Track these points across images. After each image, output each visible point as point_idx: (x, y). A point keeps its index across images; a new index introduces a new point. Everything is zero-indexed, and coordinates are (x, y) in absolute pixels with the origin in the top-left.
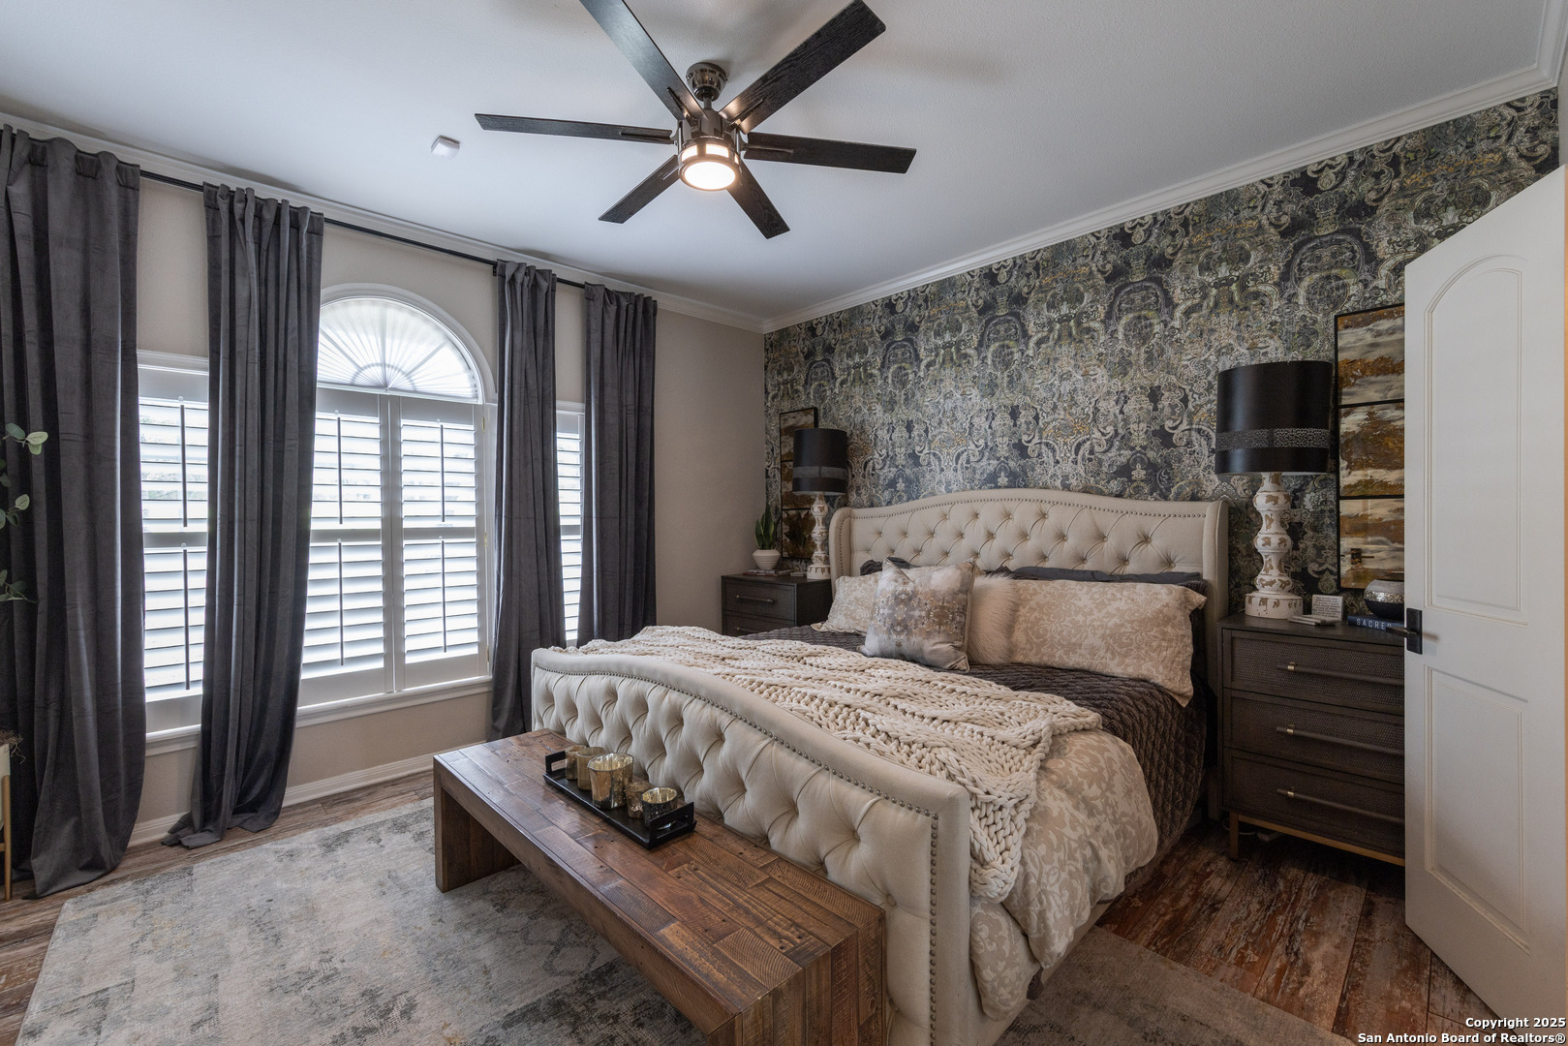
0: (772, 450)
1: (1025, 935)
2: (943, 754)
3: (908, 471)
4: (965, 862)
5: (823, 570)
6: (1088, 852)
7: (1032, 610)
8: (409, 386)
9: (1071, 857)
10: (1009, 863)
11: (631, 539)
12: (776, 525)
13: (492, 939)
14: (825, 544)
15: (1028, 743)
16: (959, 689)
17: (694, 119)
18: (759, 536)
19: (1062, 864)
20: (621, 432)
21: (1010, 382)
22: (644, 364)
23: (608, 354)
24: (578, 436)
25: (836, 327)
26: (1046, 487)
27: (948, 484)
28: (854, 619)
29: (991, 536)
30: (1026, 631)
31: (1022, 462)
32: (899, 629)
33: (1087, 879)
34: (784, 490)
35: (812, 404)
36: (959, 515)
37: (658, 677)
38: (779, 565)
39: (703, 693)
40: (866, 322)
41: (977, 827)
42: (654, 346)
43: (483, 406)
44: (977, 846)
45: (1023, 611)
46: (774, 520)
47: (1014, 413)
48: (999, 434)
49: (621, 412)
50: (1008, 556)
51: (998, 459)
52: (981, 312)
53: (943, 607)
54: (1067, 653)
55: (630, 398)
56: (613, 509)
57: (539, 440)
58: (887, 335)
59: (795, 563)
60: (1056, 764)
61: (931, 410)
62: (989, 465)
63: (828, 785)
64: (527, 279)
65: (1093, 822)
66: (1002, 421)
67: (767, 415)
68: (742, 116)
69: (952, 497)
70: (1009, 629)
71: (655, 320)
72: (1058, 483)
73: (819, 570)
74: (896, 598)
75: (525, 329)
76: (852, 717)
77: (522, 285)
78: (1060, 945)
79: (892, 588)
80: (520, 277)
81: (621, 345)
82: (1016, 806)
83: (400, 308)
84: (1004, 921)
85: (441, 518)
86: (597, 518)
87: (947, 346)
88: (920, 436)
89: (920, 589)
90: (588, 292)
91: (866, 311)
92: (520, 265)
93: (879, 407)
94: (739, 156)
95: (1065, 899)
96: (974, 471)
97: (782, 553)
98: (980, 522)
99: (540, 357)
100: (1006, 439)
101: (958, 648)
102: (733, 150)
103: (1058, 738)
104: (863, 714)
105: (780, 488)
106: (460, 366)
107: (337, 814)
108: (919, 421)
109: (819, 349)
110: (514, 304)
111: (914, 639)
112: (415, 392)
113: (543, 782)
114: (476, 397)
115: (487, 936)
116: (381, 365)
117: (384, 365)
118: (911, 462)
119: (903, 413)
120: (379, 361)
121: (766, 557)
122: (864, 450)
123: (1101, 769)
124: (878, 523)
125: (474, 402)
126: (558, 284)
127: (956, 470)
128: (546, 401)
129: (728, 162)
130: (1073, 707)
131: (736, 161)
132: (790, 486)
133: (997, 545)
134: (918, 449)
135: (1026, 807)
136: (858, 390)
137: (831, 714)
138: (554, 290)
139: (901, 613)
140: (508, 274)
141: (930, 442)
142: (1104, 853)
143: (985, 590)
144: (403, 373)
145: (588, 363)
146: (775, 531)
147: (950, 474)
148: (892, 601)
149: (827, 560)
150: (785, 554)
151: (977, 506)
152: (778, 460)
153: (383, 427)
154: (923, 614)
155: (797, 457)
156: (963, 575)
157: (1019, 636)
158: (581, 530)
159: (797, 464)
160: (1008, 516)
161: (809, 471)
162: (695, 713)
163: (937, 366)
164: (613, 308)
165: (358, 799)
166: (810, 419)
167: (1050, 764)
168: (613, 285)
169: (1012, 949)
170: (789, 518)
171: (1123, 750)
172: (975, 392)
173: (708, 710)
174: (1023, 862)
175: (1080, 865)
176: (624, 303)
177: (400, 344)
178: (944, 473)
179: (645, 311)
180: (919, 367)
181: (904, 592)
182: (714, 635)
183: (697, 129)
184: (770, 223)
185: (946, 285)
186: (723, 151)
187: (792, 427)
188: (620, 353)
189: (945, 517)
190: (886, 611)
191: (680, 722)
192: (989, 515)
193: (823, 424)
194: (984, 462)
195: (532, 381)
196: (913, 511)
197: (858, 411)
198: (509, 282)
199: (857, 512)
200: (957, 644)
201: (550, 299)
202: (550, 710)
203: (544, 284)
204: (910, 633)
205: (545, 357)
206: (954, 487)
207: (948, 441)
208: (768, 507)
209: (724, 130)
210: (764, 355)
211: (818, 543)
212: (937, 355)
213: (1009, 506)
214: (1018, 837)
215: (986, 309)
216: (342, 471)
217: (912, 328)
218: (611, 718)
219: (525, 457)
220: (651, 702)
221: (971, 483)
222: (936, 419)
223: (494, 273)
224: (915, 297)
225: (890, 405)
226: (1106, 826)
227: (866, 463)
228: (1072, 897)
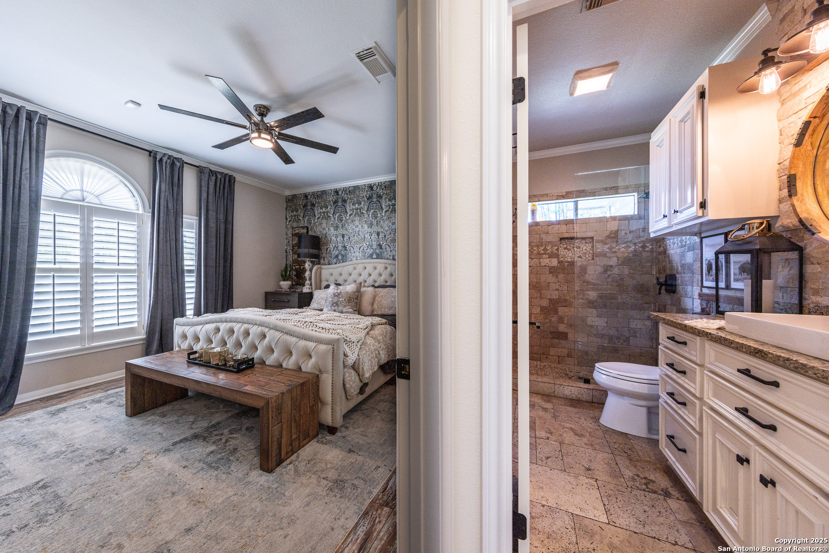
0: (289, 242)
1: (359, 375)
2: (338, 331)
3: (343, 252)
4: (342, 356)
5: (309, 288)
6: (377, 352)
7: (379, 297)
8: (97, 202)
9: (372, 353)
10: (354, 355)
11: (221, 276)
12: (290, 271)
13: (160, 425)
14: (310, 279)
15: (365, 327)
16: (349, 317)
17: (256, 124)
18: (282, 276)
19: (369, 355)
20: (217, 231)
21: (377, 224)
22: (229, 203)
23: (210, 197)
24: (194, 231)
25: (316, 197)
26: (387, 259)
27: (357, 257)
28: (320, 304)
29: (370, 275)
30: (377, 304)
31: (380, 250)
32: (335, 305)
33: (376, 359)
34: (294, 258)
35: (306, 225)
36: (360, 268)
37: (239, 320)
38: (291, 287)
39: (258, 323)
40: (328, 197)
41: (346, 348)
42: (234, 196)
43: (142, 214)
44: (346, 352)
45: (377, 298)
46: (289, 269)
47: (378, 234)
48: (373, 241)
49: (217, 222)
50: (375, 282)
51: (373, 249)
52: (368, 199)
53: (350, 297)
54: (389, 310)
55: (221, 217)
56: (212, 263)
57: (174, 231)
58: (335, 202)
59: (298, 286)
60: (371, 332)
61: (351, 231)
62: (370, 251)
63: (302, 343)
64: (169, 161)
65: (380, 345)
66: (374, 236)
67: (287, 228)
68: (277, 127)
69: (358, 261)
70: (372, 304)
71: (234, 185)
72: (391, 258)
73: (308, 289)
74: (334, 295)
75: (167, 182)
76: (312, 325)
77: (166, 163)
78: (367, 375)
79: (333, 291)
80: (165, 159)
81: (217, 194)
82: (358, 342)
83: (93, 165)
84: (353, 372)
85: (117, 264)
86: (204, 266)
87: (357, 209)
88: (347, 240)
89: (342, 291)
90: (201, 170)
91: (328, 192)
92: (165, 154)
93: (332, 228)
94: (274, 139)
95: (370, 364)
96: (365, 253)
97: (292, 283)
98: (367, 271)
99: (175, 195)
100: (376, 242)
101: (355, 310)
102: (272, 137)
103: (373, 326)
104: (315, 324)
105: (291, 257)
106: (129, 195)
107: (53, 403)
108: (347, 234)
109: (309, 204)
110: (161, 171)
111: (340, 308)
112: (101, 205)
113: (186, 362)
114: (138, 210)
115: (158, 425)
116: (80, 190)
117: (82, 190)
118: (344, 249)
119: (341, 231)
120: (79, 188)
121: (285, 284)
122: (327, 244)
123: (384, 333)
124: (331, 270)
125: (137, 212)
126: (185, 164)
127: (359, 252)
128: (178, 214)
129: (271, 141)
130: (380, 319)
131: (273, 141)
132: (296, 256)
133: (372, 278)
134: (346, 244)
135: (361, 342)
136: (324, 221)
137: (305, 325)
138: (183, 167)
139: (336, 300)
140: (158, 158)
141: (351, 242)
142: (381, 352)
143: (365, 292)
144: (95, 195)
145: (200, 200)
146: (290, 275)
147: (357, 254)
148: (333, 296)
149: (311, 285)
150: (294, 283)
151: (366, 265)
152: (291, 246)
153: (82, 220)
154: (343, 299)
155: (299, 245)
156: (357, 287)
157: (375, 306)
158: (196, 272)
159: (299, 247)
160: (375, 268)
161: (303, 251)
162: (254, 330)
163: (353, 216)
164: (213, 178)
165: (65, 396)
166: (305, 231)
167: (370, 333)
168: (213, 168)
169: (355, 378)
170: (296, 270)
171: (392, 329)
172: (366, 226)
173: (260, 328)
174: (358, 355)
175: (374, 355)
176: (219, 176)
177: (93, 182)
178: (355, 253)
179: (230, 181)
180: (347, 215)
181: (337, 293)
182: (261, 310)
183: (257, 128)
184: (287, 160)
185: (356, 188)
186: (269, 137)
187: (298, 233)
188: (217, 197)
189: (355, 268)
190: (331, 299)
191: (249, 334)
192: (369, 268)
193: (310, 233)
194: (369, 250)
195: (170, 205)
196: (344, 266)
197: (324, 229)
198: (159, 161)
199: (323, 266)
200: (355, 309)
201: (181, 170)
202: (185, 341)
203: (178, 164)
204: (338, 306)
205: (177, 195)
206: (359, 258)
207: (357, 242)
208: (286, 265)
209: (269, 130)
210: (285, 204)
211: (308, 278)
212: (353, 212)
213: (376, 265)
214: (358, 349)
215: (370, 198)
216: (56, 240)
217: (344, 201)
218: (216, 339)
219: (166, 238)
220: (235, 330)
221: (364, 257)
222: (353, 234)
223: (150, 156)
224: (345, 190)
225: (337, 228)
226: (383, 346)
227: (327, 249)
228: (372, 363)
